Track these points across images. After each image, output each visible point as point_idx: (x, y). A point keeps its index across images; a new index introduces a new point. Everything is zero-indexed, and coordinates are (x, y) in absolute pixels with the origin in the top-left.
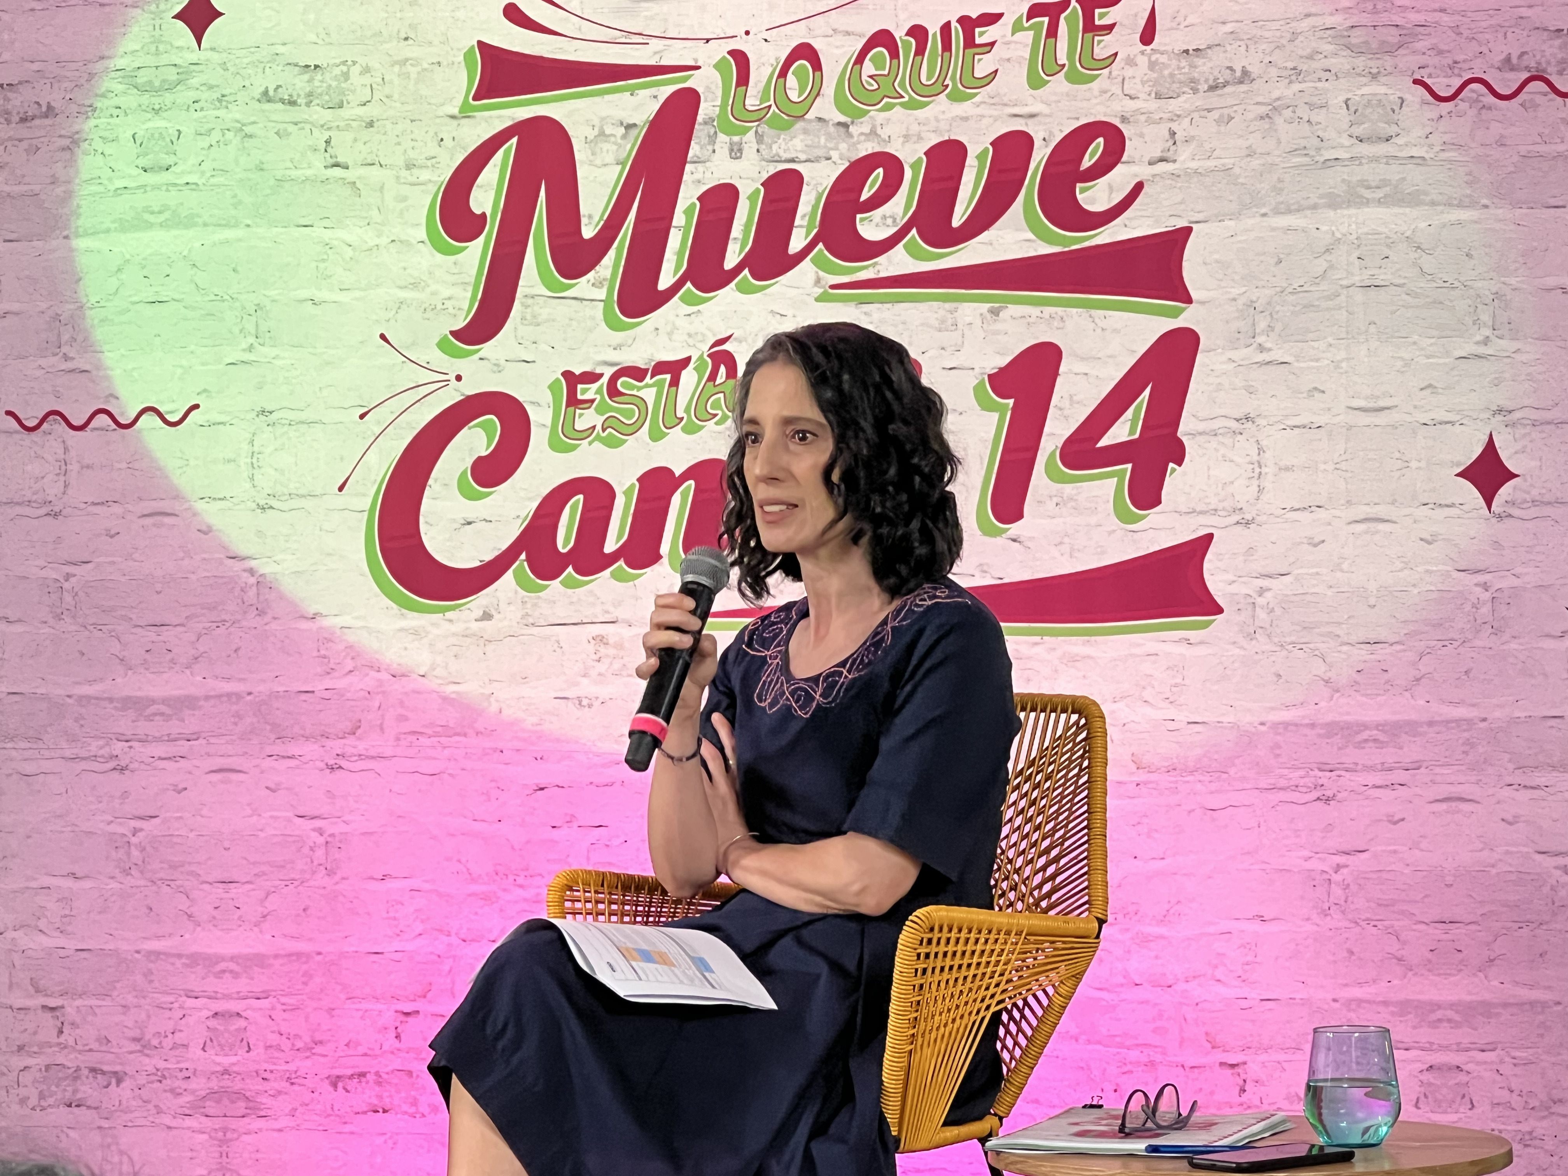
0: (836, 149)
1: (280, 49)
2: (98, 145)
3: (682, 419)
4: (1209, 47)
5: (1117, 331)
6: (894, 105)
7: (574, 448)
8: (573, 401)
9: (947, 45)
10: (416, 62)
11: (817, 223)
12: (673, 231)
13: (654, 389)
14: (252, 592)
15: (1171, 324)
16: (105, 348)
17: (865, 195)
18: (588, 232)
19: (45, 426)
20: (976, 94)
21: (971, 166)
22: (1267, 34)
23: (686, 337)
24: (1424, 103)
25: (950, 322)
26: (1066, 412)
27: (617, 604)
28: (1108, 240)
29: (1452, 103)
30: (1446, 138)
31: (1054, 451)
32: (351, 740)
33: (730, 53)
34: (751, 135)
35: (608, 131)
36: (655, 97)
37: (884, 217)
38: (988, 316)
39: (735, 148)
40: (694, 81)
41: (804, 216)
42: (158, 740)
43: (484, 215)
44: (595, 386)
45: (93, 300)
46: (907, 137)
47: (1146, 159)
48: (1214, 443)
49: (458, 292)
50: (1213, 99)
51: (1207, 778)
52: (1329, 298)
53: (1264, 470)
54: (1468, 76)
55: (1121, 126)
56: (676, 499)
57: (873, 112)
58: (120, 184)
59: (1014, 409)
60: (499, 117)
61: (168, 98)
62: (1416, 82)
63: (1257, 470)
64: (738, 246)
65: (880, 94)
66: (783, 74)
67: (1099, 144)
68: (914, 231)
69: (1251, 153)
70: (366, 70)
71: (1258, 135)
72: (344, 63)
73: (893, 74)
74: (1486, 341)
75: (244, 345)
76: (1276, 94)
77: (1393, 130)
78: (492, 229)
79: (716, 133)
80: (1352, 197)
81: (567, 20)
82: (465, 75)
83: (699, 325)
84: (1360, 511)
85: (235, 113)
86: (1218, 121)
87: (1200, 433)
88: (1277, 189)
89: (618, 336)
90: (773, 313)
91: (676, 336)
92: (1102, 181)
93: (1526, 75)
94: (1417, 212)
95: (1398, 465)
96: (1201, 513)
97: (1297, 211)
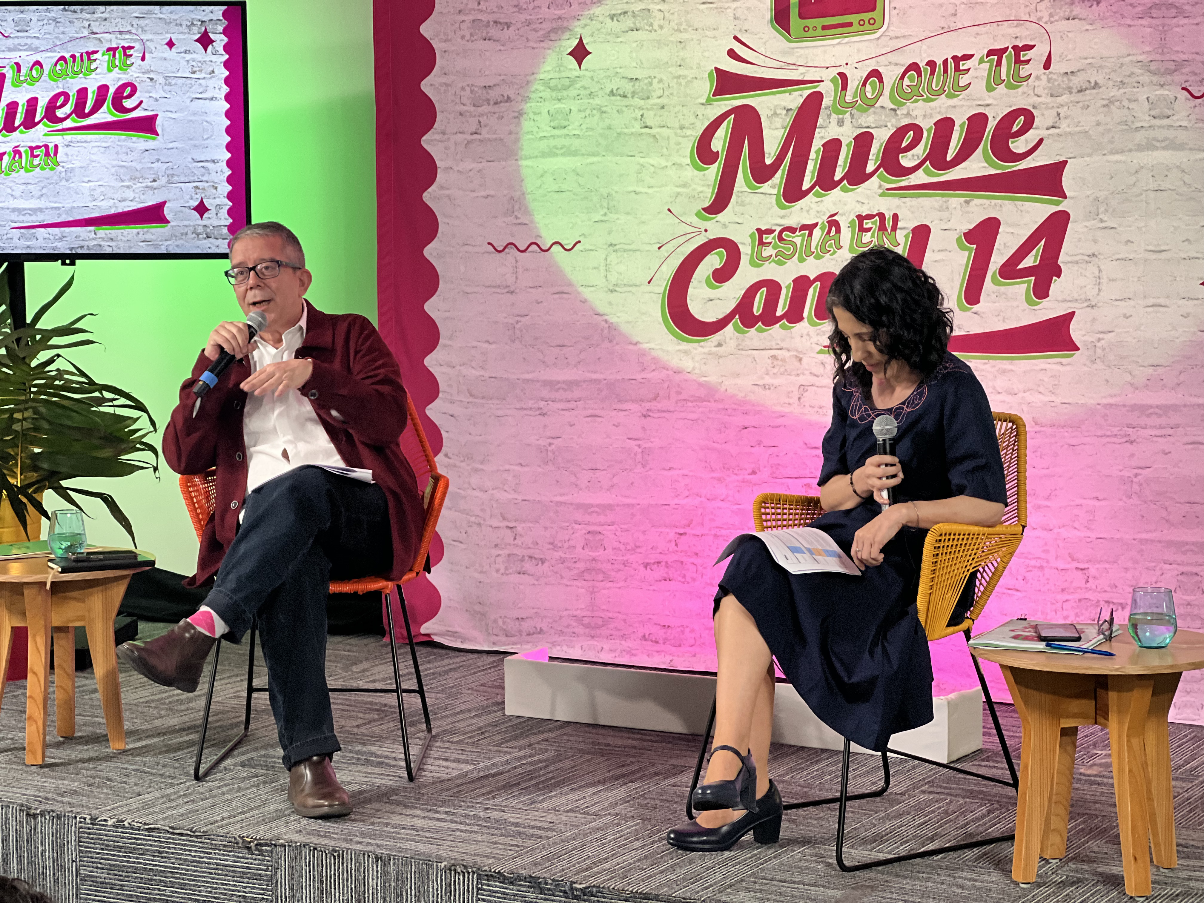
0: (890, 121)
1: (619, 70)
2: (531, 115)
3: (814, 252)
4: (1078, 71)
5: (1028, 212)
6: (919, 100)
7: (762, 265)
8: (761, 243)
9: (946, 71)
10: (685, 77)
11: (881, 158)
12: (810, 161)
13: (801, 238)
14: (606, 332)
15: (1056, 209)
16: (535, 213)
17: (904, 144)
18: (768, 161)
19: (507, 250)
20: (959, 95)
21: (957, 130)
22: (1107, 64)
23: (816, 213)
24: (1187, 99)
25: (945, 207)
26: (1002, 251)
27: (783, 340)
28: (1025, 167)
29: (1201, 100)
30: (1198, 117)
31: (996, 270)
32: (654, 403)
33: (838, 74)
34: (848, 114)
35: (778, 112)
36: (802, 95)
37: (914, 155)
38: (964, 203)
39: (841, 121)
40: (821, 88)
41: (874, 154)
42: (561, 401)
43: (718, 152)
44: (772, 235)
45: (529, 190)
46: (925, 116)
47: (1045, 127)
48: (1076, 267)
49: (705, 189)
50: (1080, 97)
51: (1070, 430)
52: (1137, 196)
53: (1101, 280)
55: (1033, 110)
56: (811, 291)
57: (909, 103)
58: (542, 134)
59: (975, 249)
60: (725, 105)
61: (565, 93)
62: (1183, 89)
63: (1098, 281)
64: (841, 169)
65: (912, 94)
66: (864, 84)
67: (1021, 119)
68: (928, 162)
69: (1098, 124)
70: (661, 81)
71: (1102, 115)
72: (650, 77)
73: (919, 84)
75: (602, 213)
76: (1112, 94)
77: (1171, 112)
78: (722, 159)
79: (831, 113)
80: (1149, 146)
81: (758, 57)
82: (708, 84)
83: (822, 207)
84: (1151, 301)
85: (597, 101)
86: (1082, 108)
87: (1069, 262)
88: (1111, 142)
89: (783, 212)
90: (858, 201)
91: (811, 212)
92: (1022, 138)
94: (1182, 153)
95: (1171, 279)
96: (1069, 301)
97: (1121, 152)
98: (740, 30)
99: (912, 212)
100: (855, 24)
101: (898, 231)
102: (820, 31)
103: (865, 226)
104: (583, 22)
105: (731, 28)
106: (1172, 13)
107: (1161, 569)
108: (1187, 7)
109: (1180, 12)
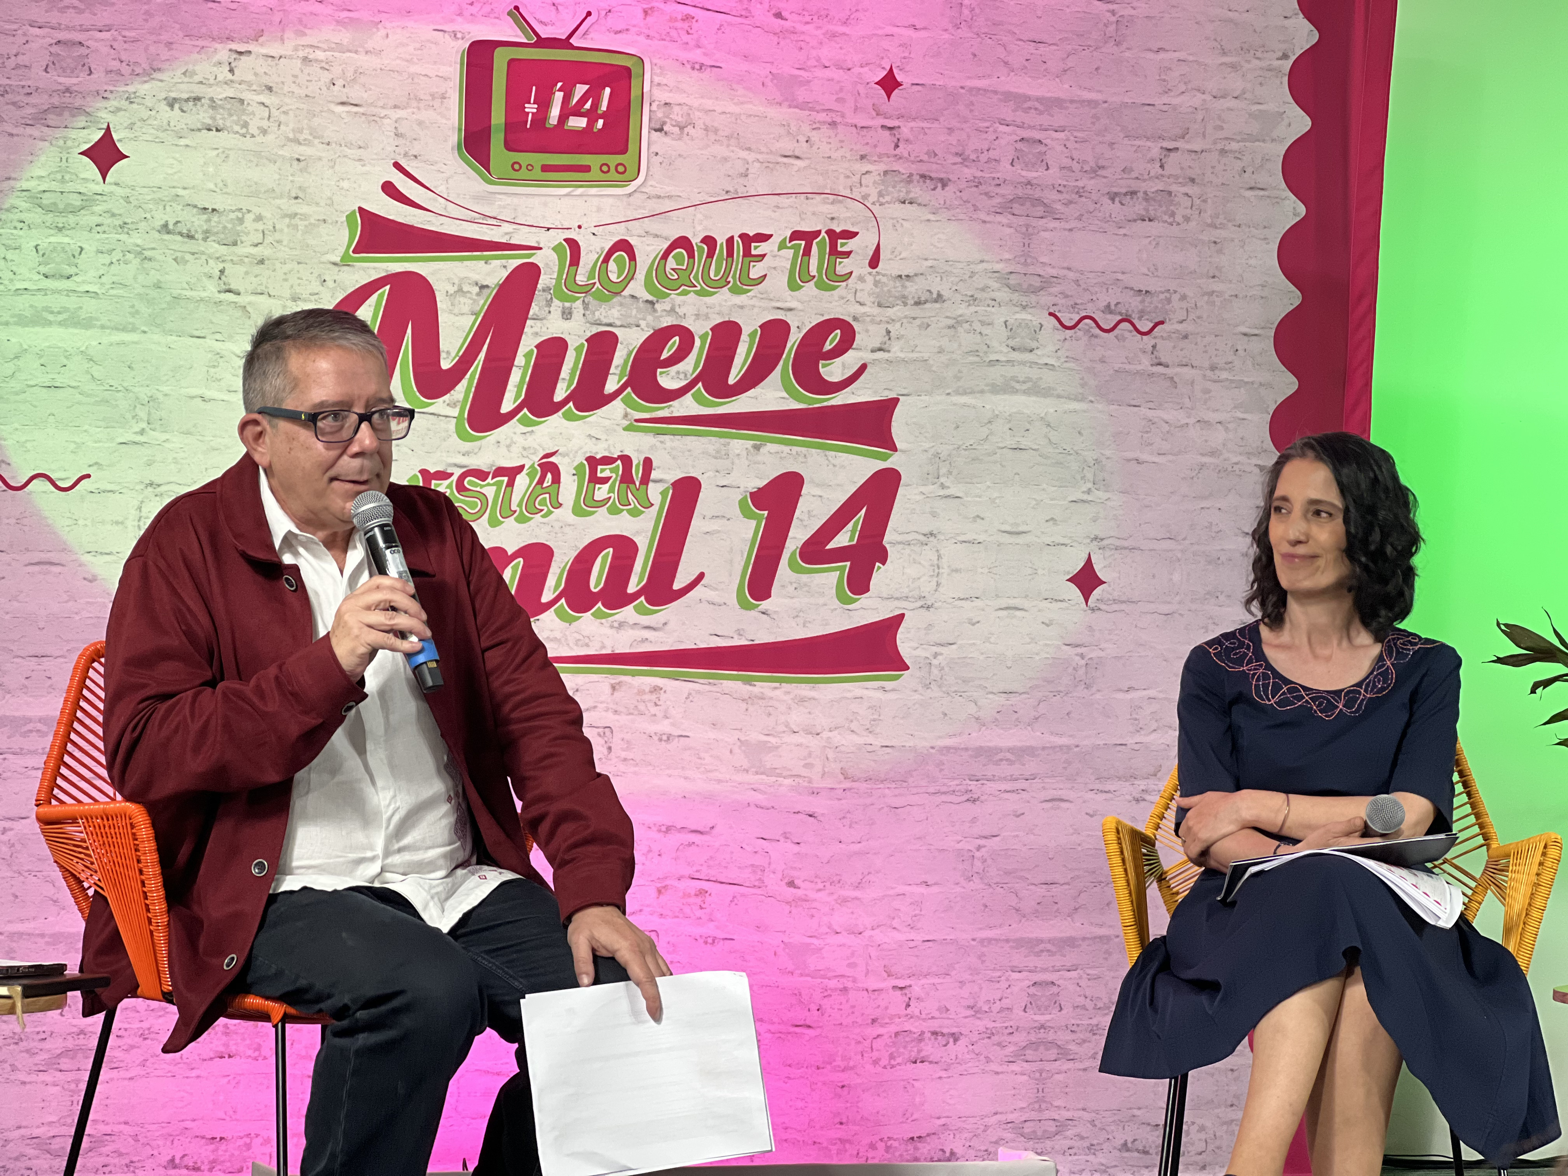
0: (644, 319)
1: (181, 192)
3: (515, 511)
4: (916, 275)
5: (843, 467)
6: (690, 292)
9: (730, 254)
10: (305, 217)
11: (627, 373)
12: (514, 369)
13: (494, 488)
15: (881, 465)
17: (665, 355)
18: (446, 364)
20: (749, 291)
21: (744, 341)
22: (955, 271)
23: (521, 450)
24: (1055, 328)
25: (723, 453)
26: (805, 523)
28: (840, 404)
29: (1073, 331)
30: (1069, 354)
31: (796, 550)
33: (565, 240)
34: (579, 303)
35: (465, 289)
36: (505, 267)
37: (678, 373)
38: (752, 450)
39: (567, 311)
40: (537, 258)
41: (617, 367)
44: (446, 482)
46: (697, 316)
47: (869, 348)
48: (907, 551)
50: (917, 311)
51: (893, 785)
52: (989, 455)
53: (941, 571)
54: (1083, 314)
55: (853, 323)
57: (673, 295)
58: (21, 285)
59: (767, 518)
60: (375, 268)
61: (72, 219)
62: (1051, 314)
63: (937, 571)
64: (565, 385)
65: (680, 282)
66: (606, 260)
67: (837, 334)
68: (700, 384)
69: (941, 351)
70: (259, 218)
71: (946, 339)
72: (239, 210)
73: (690, 269)
74: (1089, 492)
75: (136, 429)
76: (960, 312)
77: (1034, 345)
79: (551, 298)
80: (1006, 388)
81: (436, 200)
82: (346, 233)
83: (530, 441)
84: (1004, 602)
85: (136, 239)
86: (920, 326)
87: (899, 543)
88: (957, 378)
89: (468, 446)
90: (590, 436)
91: (514, 448)
92: (838, 361)
93: (1120, 318)
94: (1048, 401)
95: (1030, 571)
96: (897, 599)
97: (970, 393)
98: (406, 155)
99: (674, 458)
100: (595, 169)
101: (651, 485)
102: (537, 173)
103: (599, 475)
104: (113, 103)
105: (390, 149)
106: (1039, 211)
107: (1007, 980)
108: (1058, 206)
109: (1049, 212)
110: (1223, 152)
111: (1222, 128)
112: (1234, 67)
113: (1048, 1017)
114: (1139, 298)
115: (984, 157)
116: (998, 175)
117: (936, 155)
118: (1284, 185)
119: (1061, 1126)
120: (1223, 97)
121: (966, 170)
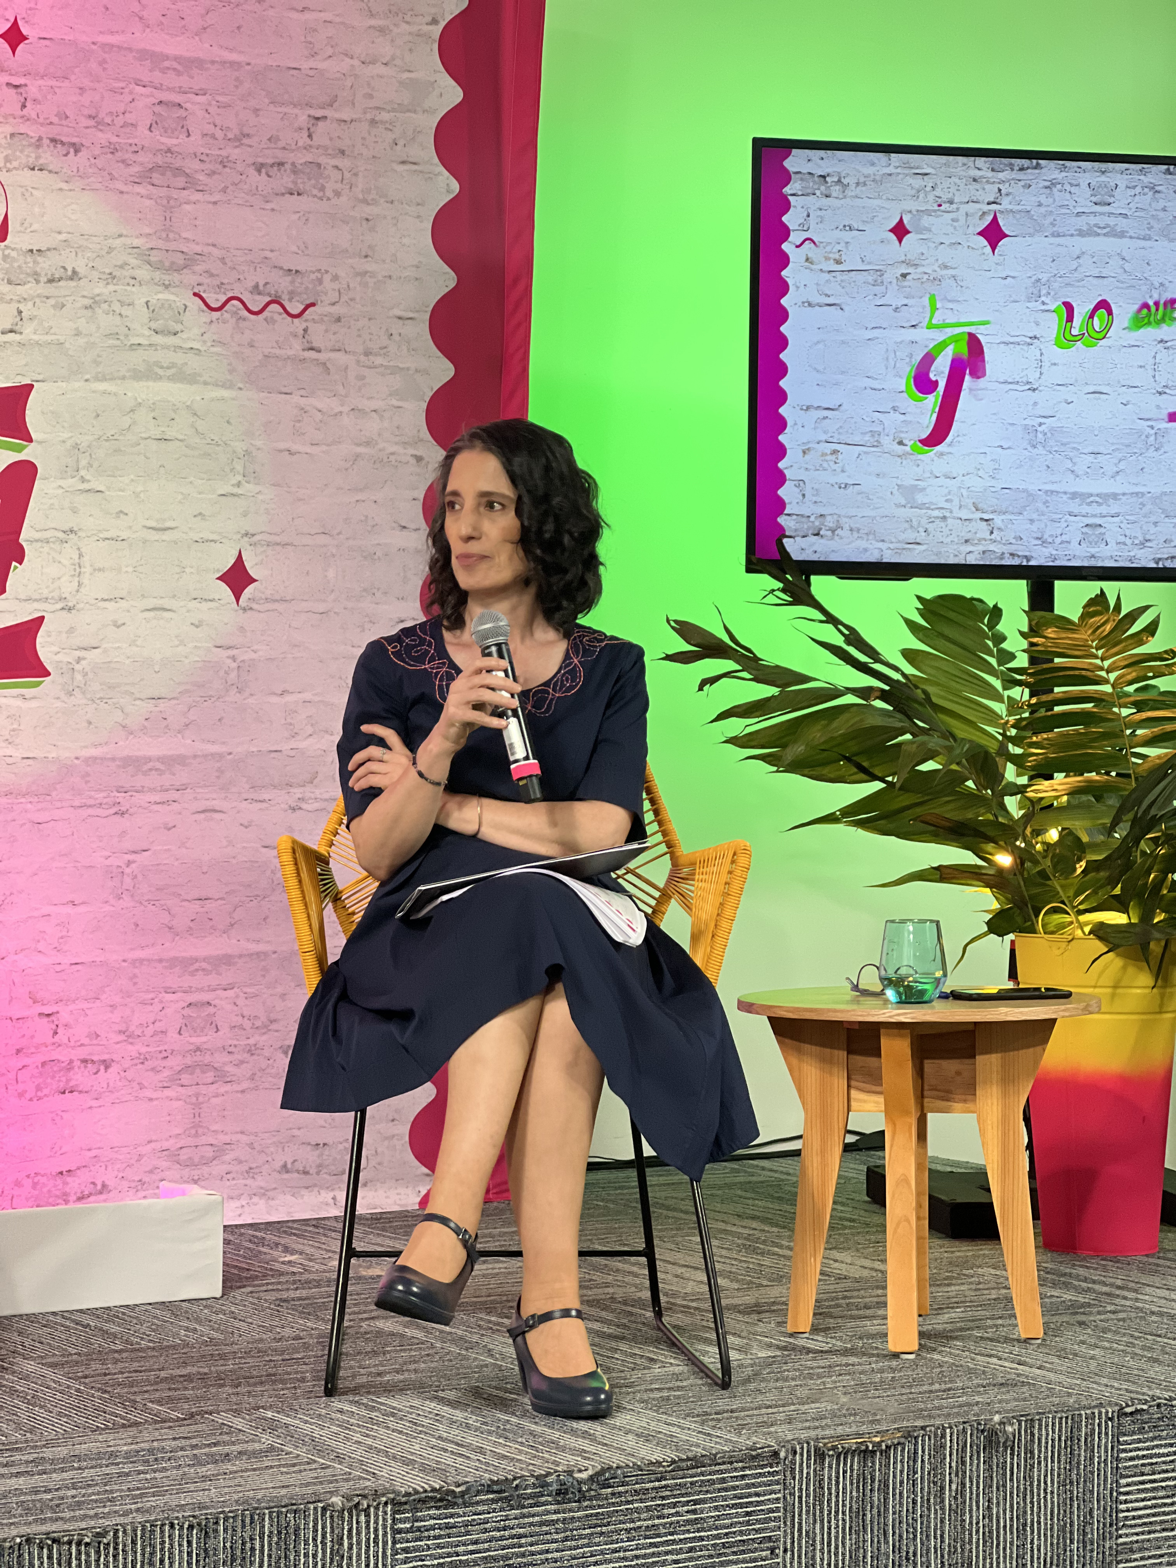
4: (49, 249)
15: (15, 457)
22: (91, 246)
24: (200, 310)
29: (218, 314)
30: (215, 337)
48: (46, 549)
50: (50, 289)
51: (36, 799)
52: (132, 446)
53: (83, 570)
54: (230, 294)
62: (195, 294)
63: (78, 570)
69: (78, 333)
71: (83, 320)
74: (239, 484)
76: (97, 291)
77: (178, 327)
80: (150, 373)
84: (151, 603)
86: (54, 307)
87: (37, 541)
88: (96, 363)
93: (268, 299)
94: (194, 387)
95: (178, 570)
96: (36, 600)
97: (111, 379)
106: (181, 181)
107: (161, 1002)
108: (201, 177)
109: (191, 183)
110: (373, 122)
111: (371, 96)
112: (382, 30)
113: (204, 1039)
114: (289, 278)
115: (119, 121)
116: (136, 141)
117: (67, 117)
118: (436, 160)
119: (219, 1151)
120: (373, 62)
121: (100, 134)
